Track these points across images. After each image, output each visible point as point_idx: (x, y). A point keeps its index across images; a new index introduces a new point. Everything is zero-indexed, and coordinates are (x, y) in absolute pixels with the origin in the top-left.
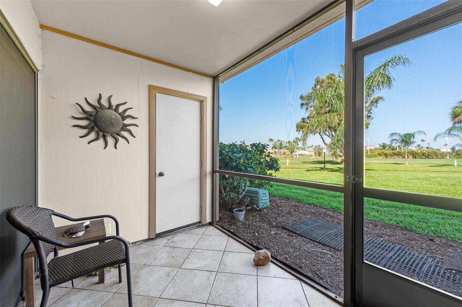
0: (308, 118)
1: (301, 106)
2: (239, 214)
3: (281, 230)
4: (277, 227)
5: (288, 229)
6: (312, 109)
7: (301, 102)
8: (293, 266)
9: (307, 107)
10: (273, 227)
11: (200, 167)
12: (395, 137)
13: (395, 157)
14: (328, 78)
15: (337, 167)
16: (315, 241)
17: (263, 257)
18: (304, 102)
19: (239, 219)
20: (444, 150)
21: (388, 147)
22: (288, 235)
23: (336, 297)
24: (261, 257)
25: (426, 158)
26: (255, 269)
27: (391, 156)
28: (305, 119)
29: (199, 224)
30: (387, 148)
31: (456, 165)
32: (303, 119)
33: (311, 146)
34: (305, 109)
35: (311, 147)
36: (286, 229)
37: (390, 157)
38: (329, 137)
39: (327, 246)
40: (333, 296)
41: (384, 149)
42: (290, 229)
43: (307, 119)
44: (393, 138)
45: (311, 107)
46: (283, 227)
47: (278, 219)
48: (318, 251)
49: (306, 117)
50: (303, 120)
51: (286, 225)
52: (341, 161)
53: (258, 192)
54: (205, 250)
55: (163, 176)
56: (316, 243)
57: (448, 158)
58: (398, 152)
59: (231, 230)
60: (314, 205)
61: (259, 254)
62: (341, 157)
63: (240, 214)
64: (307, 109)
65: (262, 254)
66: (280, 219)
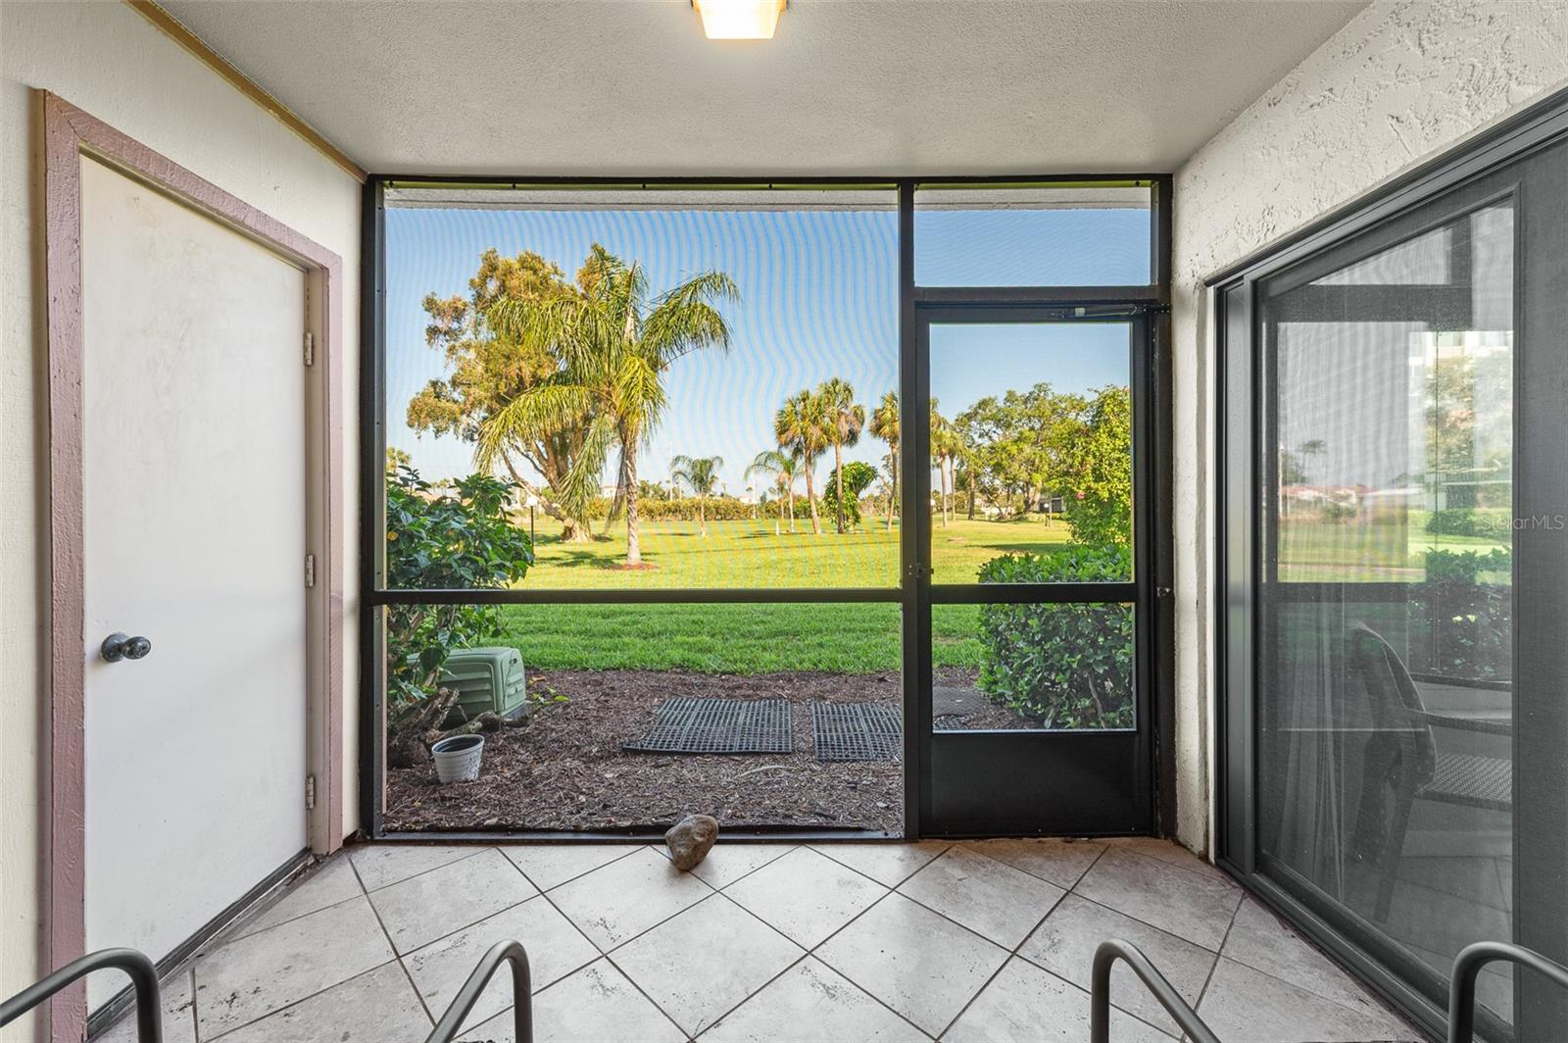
0: (454, 383)
1: (427, 337)
2: (465, 757)
3: (623, 763)
4: (606, 756)
5: (645, 748)
6: (472, 355)
7: (427, 319)
8: (770, 822)
9: (454, 347)
10: (595, 760)
11: (307, 587)
12: (682, 466)
13: (669, 518)
14: (524, 264)
15: (566, 552)
16: (731, 754)
17: (702, 836)
18: (440, 324)
19: (463, 779)
20: (745, 501)
21: (651, 492)
22: (657, 766)
23: (886, 834)
24: (700, 839)
25: (722, 519)
26: (691, 881)
27: (660, 514)
28: (443, 384)
29: (309, 862)
30: (650, 495)
31: (777, 533)
32: (434, 384)
33: (439, 482)
34: (443, 352)
35: (438, 487)
36: (636, 753)
37: (658, 518)
38: (527, 457)
39: (763, 753)
40: (880, 835)
41: (644, 496)
42: (651, 748)
43: (449, 385)
44: (676, 469)
45: (467, 347)
46: (624, 749)
47: (594, 732)
48: (758, 773)
49: (446, 377)
50: (435, 388)
51: (631, 741)
52: (562, 531)
53: (492, 661)
54: (466, 931)
55: (143, 655)
56: (736, 758)
57: (754, 517)
58: (673, 504)
59: (488, 822)
60: (625, 668)
61: (688, 834)
62: (563, 520)
63: (469, 756)
64: (452, 350)
65: (697, 830)
66: (602, 732)
